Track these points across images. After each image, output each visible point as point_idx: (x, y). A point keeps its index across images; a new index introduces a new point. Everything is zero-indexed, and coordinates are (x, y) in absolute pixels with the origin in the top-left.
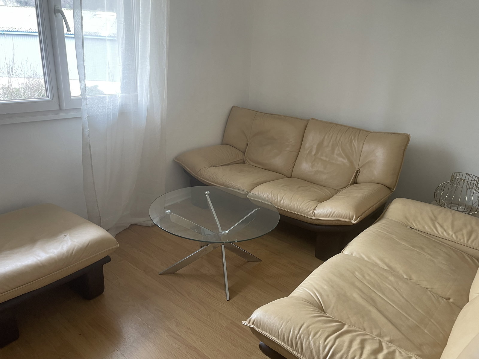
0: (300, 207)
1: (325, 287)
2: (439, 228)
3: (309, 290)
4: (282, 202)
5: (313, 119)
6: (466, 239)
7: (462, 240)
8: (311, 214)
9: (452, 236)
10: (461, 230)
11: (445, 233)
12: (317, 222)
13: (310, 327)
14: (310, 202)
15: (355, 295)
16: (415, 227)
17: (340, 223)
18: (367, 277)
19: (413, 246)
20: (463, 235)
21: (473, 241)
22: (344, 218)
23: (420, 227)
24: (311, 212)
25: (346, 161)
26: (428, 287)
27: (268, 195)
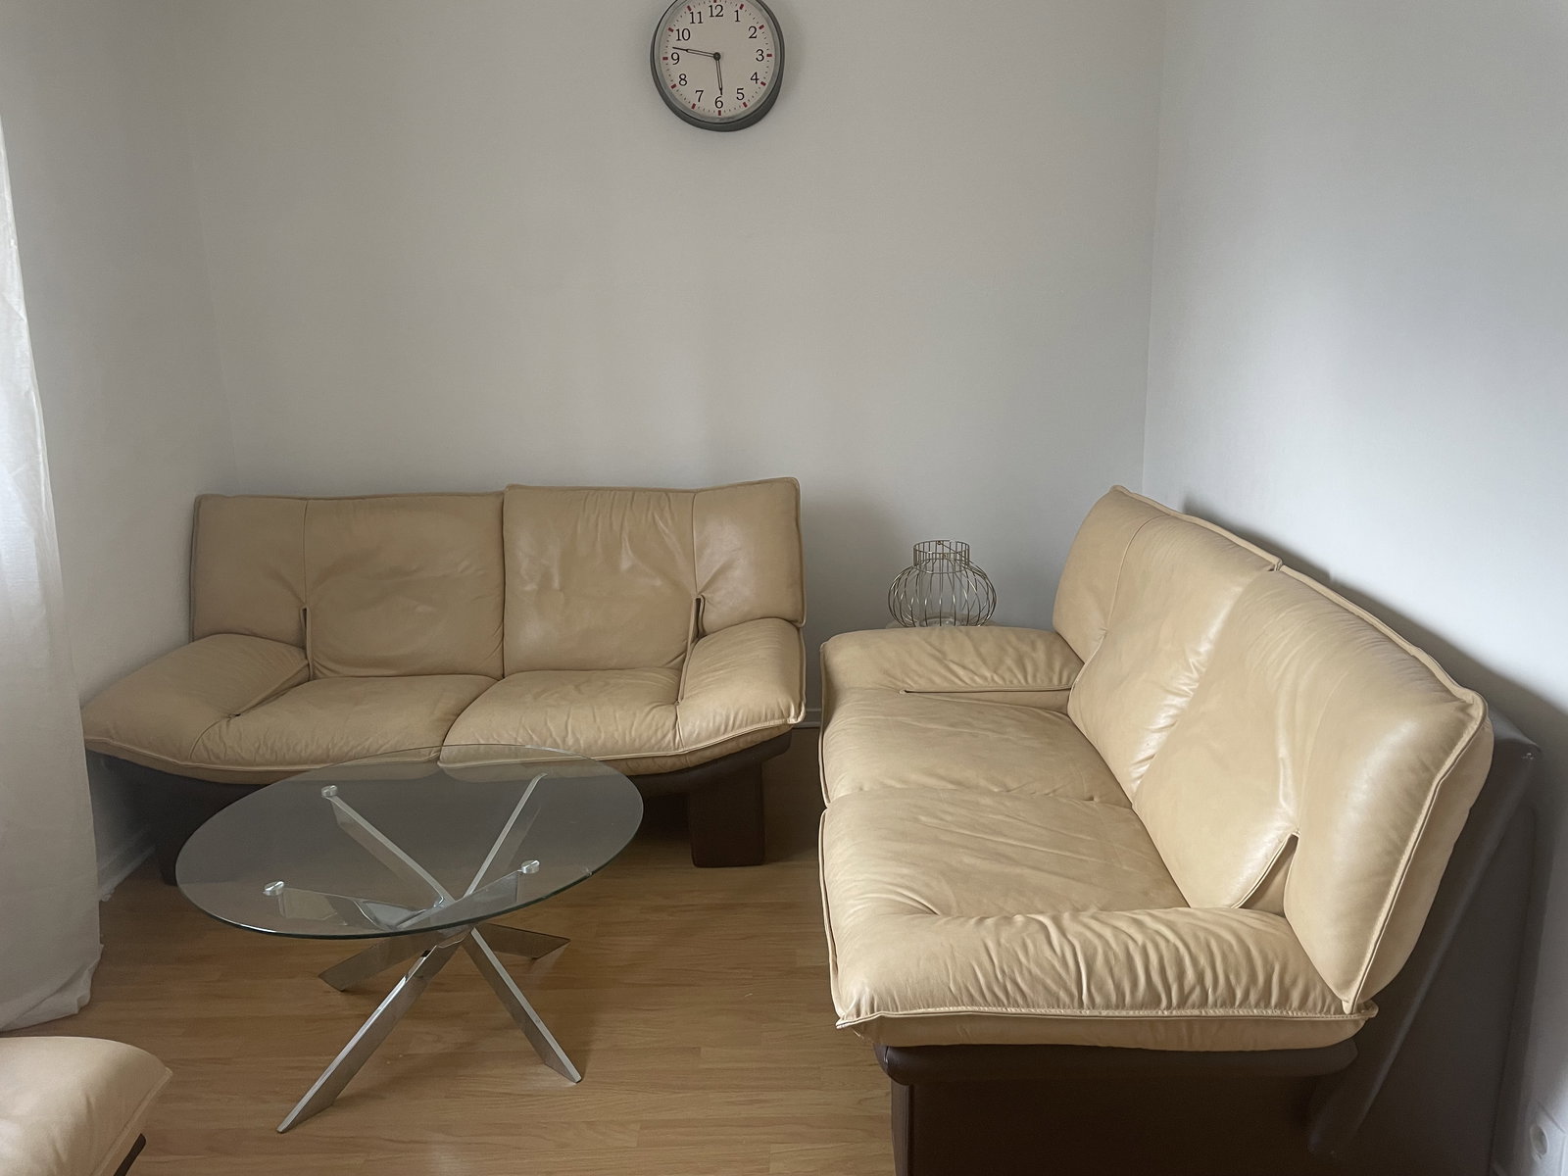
0: (630, 733)
1: (905, 871)
2: (961, 672)
3: (881, 893)
4: (570, 741)
5: (512, 487)
6: (1020, 677)
7: (1015, 682)
8: (669, 742)
9: (993, 680)
10: (1001, 661)
11: (976, 678)
12: (694, 760)
13: (1003, 941)
14: (654, 711)
15: (967, 860)
16: (915, 688)
17: (759, 738)
18: (949, 818)
19: (952, 725)
20: (1010, 670)
21: (1034, 677)
22: (766, 720)
23: (923, 685)
24: (670, 736)
25: (658, 582)
26: (1047, 792)
27: (515, 735)
